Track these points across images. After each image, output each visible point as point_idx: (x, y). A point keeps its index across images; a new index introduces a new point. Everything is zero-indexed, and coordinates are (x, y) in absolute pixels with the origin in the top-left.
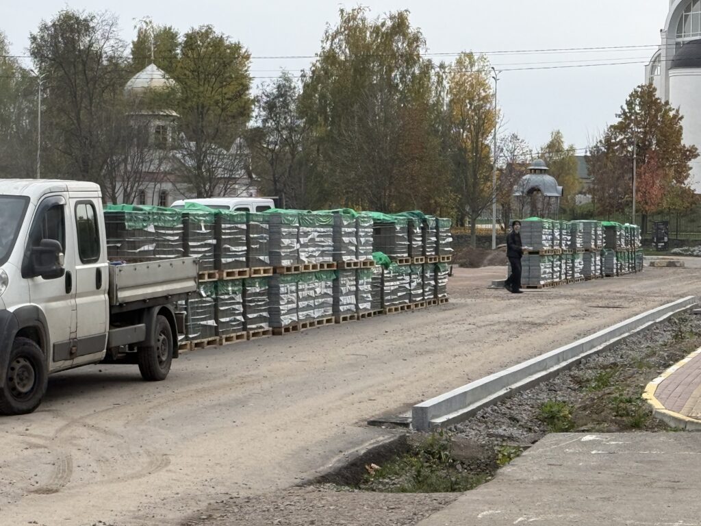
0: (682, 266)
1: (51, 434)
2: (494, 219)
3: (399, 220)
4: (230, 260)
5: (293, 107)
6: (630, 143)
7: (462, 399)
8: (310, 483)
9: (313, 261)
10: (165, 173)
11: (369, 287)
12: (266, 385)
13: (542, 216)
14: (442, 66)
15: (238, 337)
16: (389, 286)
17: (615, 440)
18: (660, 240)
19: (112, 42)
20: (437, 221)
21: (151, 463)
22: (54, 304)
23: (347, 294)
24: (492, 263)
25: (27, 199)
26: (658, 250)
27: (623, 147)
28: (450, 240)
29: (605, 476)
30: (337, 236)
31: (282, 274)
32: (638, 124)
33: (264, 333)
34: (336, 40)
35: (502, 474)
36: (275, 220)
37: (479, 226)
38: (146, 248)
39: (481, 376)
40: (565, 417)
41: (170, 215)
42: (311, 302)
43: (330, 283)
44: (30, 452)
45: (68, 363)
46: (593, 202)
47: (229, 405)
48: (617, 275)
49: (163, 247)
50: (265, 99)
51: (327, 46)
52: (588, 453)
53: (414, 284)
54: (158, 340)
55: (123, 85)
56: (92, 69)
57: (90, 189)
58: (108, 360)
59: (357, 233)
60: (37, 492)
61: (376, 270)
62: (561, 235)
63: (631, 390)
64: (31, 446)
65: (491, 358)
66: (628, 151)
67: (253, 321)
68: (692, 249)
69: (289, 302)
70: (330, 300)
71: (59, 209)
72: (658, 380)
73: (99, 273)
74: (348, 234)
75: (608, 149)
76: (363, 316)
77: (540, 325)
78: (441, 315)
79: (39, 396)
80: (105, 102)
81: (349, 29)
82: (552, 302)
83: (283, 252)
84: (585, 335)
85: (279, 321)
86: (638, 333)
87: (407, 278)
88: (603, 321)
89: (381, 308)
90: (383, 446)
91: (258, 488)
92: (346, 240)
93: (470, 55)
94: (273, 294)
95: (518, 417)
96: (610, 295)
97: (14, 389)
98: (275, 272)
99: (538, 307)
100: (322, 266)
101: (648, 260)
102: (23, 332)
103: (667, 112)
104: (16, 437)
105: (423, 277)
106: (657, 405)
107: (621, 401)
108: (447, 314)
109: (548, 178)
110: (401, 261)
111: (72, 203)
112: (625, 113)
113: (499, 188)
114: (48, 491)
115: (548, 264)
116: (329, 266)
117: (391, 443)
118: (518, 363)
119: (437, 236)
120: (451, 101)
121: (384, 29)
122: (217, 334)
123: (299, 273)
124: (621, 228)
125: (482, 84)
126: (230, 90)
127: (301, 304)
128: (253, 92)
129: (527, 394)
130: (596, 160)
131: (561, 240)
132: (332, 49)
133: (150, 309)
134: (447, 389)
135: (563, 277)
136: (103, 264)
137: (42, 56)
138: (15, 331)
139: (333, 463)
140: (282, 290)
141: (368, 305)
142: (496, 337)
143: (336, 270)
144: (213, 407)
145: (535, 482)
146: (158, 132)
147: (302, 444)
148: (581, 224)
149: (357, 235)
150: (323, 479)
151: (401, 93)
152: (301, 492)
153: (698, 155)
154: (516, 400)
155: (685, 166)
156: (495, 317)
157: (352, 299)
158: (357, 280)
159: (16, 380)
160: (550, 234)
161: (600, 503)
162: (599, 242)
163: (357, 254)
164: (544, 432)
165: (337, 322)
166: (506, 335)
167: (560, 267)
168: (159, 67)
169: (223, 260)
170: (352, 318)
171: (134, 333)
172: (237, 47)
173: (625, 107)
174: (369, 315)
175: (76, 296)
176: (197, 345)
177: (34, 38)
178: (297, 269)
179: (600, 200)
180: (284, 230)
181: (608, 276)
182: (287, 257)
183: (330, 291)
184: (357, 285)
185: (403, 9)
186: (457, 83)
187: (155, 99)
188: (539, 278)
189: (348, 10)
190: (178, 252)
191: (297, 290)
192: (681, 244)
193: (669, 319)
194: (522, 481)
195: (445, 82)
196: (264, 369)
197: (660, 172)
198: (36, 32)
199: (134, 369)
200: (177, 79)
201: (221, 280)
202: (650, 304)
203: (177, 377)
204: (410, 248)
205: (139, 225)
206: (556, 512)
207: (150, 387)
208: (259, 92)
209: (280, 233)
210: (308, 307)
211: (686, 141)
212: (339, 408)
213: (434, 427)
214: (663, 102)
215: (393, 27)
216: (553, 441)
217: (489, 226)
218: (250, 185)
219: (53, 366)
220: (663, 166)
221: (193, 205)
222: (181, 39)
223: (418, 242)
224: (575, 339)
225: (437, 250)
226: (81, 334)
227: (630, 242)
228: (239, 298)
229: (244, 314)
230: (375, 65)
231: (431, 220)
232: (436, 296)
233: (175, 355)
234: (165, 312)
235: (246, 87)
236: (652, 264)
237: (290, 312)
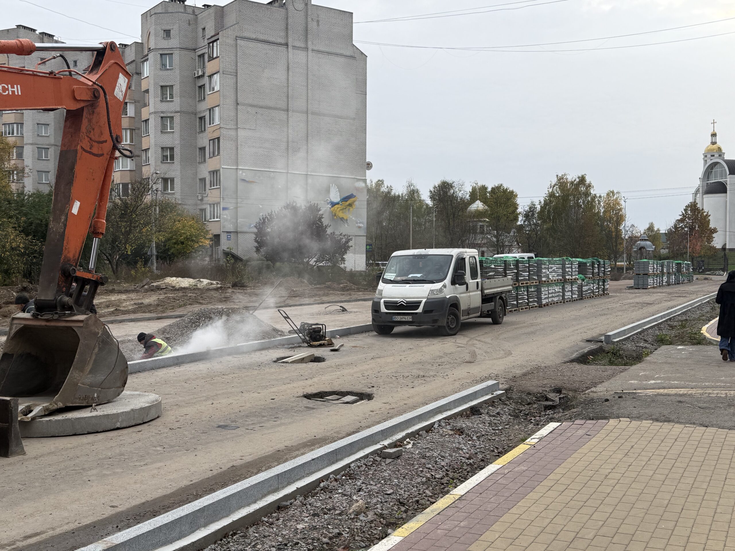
0: (711, 280)
1: (465, 343)
2: (625, 261)
3: (588, 261)
4: (522, 278)
5: (536, 215)
6: (686, 227)
7: (624, 332)
8: (568, 362)
9: (554, 278)
10: (484, 244)
11: (576, 289)
12: (542, 326)
13: (649, 259)
14: (600, 197)
15: (526, 308)
16: (585, 288)
17: (691, 348)
18: (700, 268)
19: (462, 192)
20: (604, 262)
21: (505, 354)
22: (462, 295)
23: (568, 292)
24: (625, 279)
25: (452, 256)
26: (699, 273)
27: (683, 229)
28: (610, 269)
29: (689, 361)
30: (563, 268)
31: (542, 284)
32: (689, 219)
33: (536, 307)
34: (555, 188)
35: (646, 360)
36: (539, 262)
37: (618, 263)
38: (491, 274)
39: (629, 324)
40: (667, 340)
41: (500, 261)
42: (554, 295)
43: (561, 287)
44: (459, 349)
45: (467, 317)
46: (669, 252)
47: (529, 334)
48: (682, 283)
49: (497, 273)
50: (525, 213)
51: (551, 190)
52: (681, 353)
53: (595, 288)
54: (499, 309)
55: (466, 209)
56: (454, 203)
57: (474, 252)
58: (481, 316)
59: (572, 267)
60: (466, 362)
61: (579, 282)
62: (657, 267)
63: (696, 329)
64: (459, 347)
65: (632, 317)
66: (685, 231)
67: (531, 302)
68: (715, 272)
69: (545, 295)
70: (561, 294)
71: (463, 259)
72: (707, 326)
73: (477, 283)
74: (568, 268)
75: (676, 230)
76: (574, 300)
77: (651, 304)
78: (607, 300)
79: (458, 329)
80: (459, 216)
81: (560, 183)
82: (655, 295)
83: (543, 275)
84: (672, 308)
85: (542, 302)
86: (695, 307)
87: (592, 285)
88: (679, 302)
89: (581, 297)
90: (594, 349)
91: (548, 363)
92: (567, 270)
93: (613, 192)
94: (539, 292)
95: (648, 340)
96: (680, 292)
97: (449, 326)
98: (539, 283)
99: (649, 297)
100: (558, 280)
101: (695, 277)
102: (452, 305)
103: (703, 213)
104: (452, 343)
105: (598, 284)
106: (708, 335)
107: (692, 334)
108: (610, 300)
109: (648, 243)
110: (589, 278)
111: (468, 257)
112: (683, 214)
113: (627, 247)
114: (470, 362)
115: (652, 279)
116: (561, 280)
117: (597, 349)
118: (644, 319)
119: (604, 268)
120: (604, 211)
121: (575, 182)
122: (517, 307)
123: (549, 283)
124: (683, 264)
125: (618, 204)
126: (511, 210)
127: (550, 295)
128: (520, 210)
129: (650, 331)
130: (670, 234)
131: (657, 269)
132: (553, 192)
133: (495, 297)
134: (616, 329)
135: (658, 284)
136: (479, 280)
137: (434, 198)
138: (449, 305)
139: (574, 356)
140: (543, 290)
141: (576, 296)
142: (633, 309)
143: (564, 282)
144: (523, 334)
145: (660, 363)
146: (481, 227)
147: (561, 348)
148: (666, 262)
149: (571, 268)
150: (572, 361)
151: (583, 209)
152: (565, 365)
153: (717, 231)
154: (646, 333)
155: (712, 237)
156: (631, 301)
157: (570, 293)
158: (572, 286)
159: (450, 323)
160: (653, 267)
161: (689, 371)
162: (674, 270)
163: (572, 275)
164: (660, 346)
165: (564, 302)
166: (637, 308)
167: (657, 280)
168: (481, 201)
169: (520, 278)
170: (570, 301)
171: (490, 306)
172: (512, 192)
173: (683, 212)
174: (577, 300)
175: (469, 292)
176: (510, 311)
177: (431, 191)
178: (548, 281)
179: (672, 251)
180: (543, 266)
181: (678, 284)
182: (544, 277)
183: (561, 290)
184: (572, 288)
185: (583, 174)
186: (607, 204)
187: (479, 214)
188: (648, 285)
189: (560, 175)
190: (503, 275)
191: (548, 290)
192: (710, 270)
193: (708, 302)
194: (655, 363)
195: (601, 203)
196: (539, 321)
197: (700, 239)
198: (432, 190)
199: (489, 320)
200: (488, 206)
201: (519, 286)
202: (699, 296)
203: (506, 323)
204: (593, 273)
205: (488, 265)
206: (671, 374)
207: (496, 327)
208: (522, 210)
209: (541, 267)
210: (553, 297)
211: (712, 226)
212: (573, 335)
213: (614, 343)
214: (701, 209)
215: (579, 182)
216: (664, 348)
217: (622, 263)
218: (519, 248)
219: (463, 318)
220: (701, 236)
221: (507, 257)
222: (489, 189)
223: (596, 270)
224: (667, 310)
225: (604, 273)
226: (471, 307)
227: (688, 269)
228: (526, 293)
229: (528, 299)
230: (571, 198)
231: (602, 261)
232: (604, 292)
233: (505, 315)
234: (501, 298)
235: (517, 208)
236: (697, 279)
237: (545, 298)
